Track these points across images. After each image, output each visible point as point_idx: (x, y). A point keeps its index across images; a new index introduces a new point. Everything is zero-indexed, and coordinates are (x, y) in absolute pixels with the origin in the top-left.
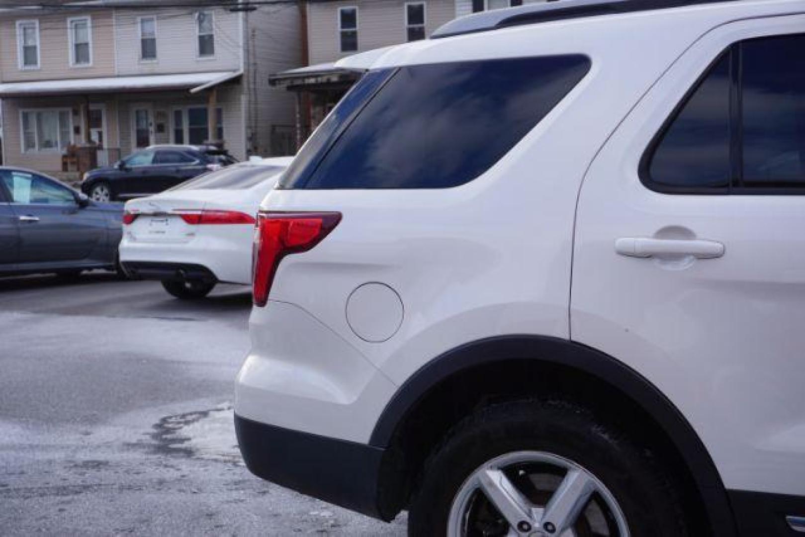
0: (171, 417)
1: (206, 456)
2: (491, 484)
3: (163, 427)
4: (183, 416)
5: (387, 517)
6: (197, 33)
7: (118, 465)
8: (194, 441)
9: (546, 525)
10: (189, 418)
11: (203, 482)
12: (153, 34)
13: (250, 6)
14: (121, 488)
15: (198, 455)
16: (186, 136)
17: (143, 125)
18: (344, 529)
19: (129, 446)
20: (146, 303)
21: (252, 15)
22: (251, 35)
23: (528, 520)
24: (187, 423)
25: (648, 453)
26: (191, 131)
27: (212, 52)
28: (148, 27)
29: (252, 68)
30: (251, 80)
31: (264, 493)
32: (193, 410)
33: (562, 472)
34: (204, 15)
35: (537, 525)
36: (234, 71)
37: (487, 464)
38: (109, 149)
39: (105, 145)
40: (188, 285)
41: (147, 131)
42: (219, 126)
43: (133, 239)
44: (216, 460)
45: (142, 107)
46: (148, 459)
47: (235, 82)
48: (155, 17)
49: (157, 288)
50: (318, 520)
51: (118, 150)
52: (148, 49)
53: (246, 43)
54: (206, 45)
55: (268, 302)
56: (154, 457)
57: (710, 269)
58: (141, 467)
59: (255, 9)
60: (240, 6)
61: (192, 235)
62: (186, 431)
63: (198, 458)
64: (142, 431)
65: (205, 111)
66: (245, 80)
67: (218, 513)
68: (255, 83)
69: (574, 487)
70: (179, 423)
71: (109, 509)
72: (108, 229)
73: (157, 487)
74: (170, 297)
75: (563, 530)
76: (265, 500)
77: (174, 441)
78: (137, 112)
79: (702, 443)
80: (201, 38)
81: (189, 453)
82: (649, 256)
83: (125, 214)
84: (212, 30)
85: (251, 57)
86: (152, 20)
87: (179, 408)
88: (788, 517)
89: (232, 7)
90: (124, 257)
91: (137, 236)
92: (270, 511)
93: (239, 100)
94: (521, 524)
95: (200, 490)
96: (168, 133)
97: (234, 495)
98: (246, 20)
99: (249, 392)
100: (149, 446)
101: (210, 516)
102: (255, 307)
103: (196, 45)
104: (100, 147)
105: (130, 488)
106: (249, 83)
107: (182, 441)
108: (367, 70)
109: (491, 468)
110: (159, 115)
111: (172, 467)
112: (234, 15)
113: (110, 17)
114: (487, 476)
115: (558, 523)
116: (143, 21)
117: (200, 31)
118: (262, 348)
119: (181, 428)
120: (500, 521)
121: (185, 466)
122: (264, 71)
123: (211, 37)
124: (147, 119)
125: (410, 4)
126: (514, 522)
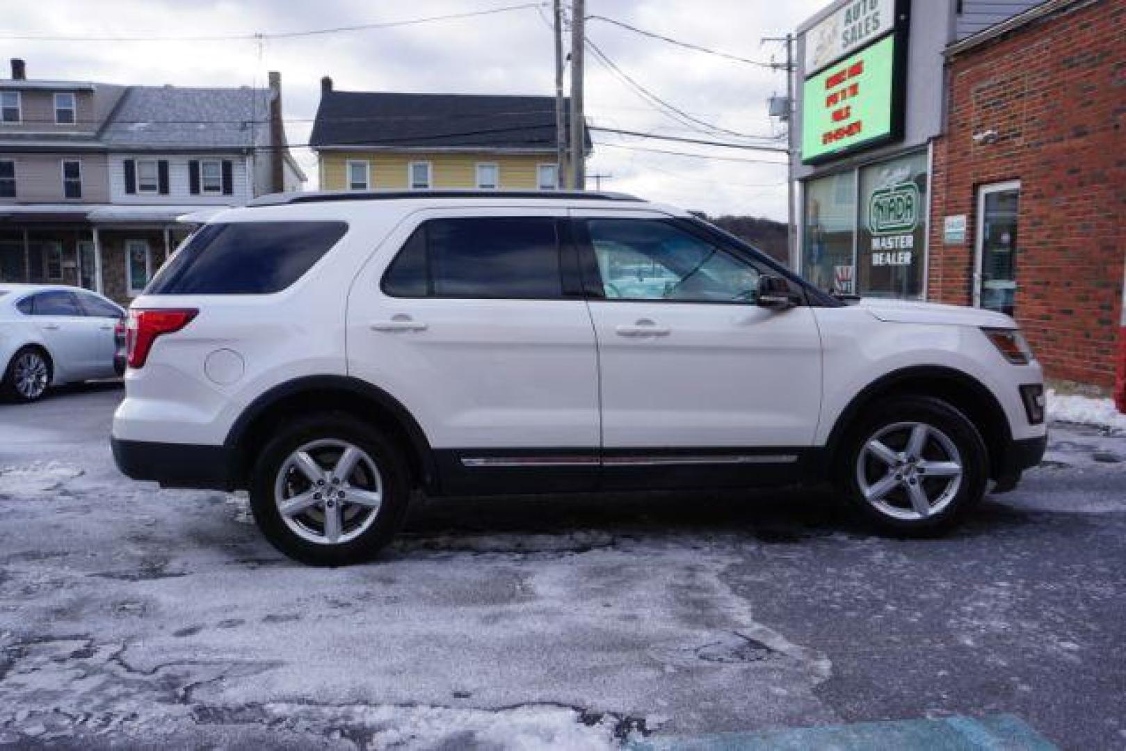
2: (301, 461)
9: (334, 480)
23: (322, 478)
33: (341, 451)
35: (328, 481)
37: (298, 450)
55: (146, 365)
57: (420, 337)
69: (350, 456)
75: (343, 481)
79: (419, 427)
82: (389, 330)
88: (461, 459)
94: (319, 482)
109: (301, 451)
114: (298, 456)
115: (341, 478)
120: (307, 481)
125: (66, 161)
126: (315, 480)
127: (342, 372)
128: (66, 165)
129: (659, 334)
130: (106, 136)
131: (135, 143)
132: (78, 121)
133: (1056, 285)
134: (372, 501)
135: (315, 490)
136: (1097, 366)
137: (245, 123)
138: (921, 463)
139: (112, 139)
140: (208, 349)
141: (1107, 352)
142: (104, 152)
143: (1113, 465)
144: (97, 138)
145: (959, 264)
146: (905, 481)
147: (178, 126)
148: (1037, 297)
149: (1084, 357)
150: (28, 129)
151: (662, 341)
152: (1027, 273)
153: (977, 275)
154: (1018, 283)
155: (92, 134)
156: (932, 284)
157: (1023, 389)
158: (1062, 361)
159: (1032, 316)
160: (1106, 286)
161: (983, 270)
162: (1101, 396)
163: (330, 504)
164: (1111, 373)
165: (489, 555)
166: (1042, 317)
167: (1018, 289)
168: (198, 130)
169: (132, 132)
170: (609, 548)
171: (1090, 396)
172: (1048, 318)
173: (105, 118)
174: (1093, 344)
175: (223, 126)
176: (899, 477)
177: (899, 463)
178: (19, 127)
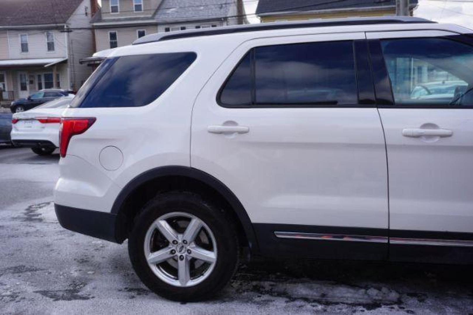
0: (33, 206)
1: (48, 221)
2: (161, 226)
3: (29, 209)
4: (39, 205)
5: (120, 242)
6: (46, 41)
7: (8, 227)
8: (43, 215)
9: (184, 241)
10: (41, 206)
11: (46, 232)
12: (26, 41)
13: (70, 30)
14: (9, 237)
15: (44, 221)
16: (43, 85)
17: (24, 81)
18: (106, 248)
19: (14, 219)
20: (24, 157)
21: (71, 34)
22: (71, 43)
23: (176, 239)
24: (40, 208)
25: (223, 210)
26: (46, 83)
27: (53, 49)
28: (24, 38)
29: (72, 56)
30: (72, 62)
31: (73, 235)
32: (43, 202)
33: (189, 220)
34: (49, 34)
35: (180, 241)
36: (63, 58)
37: (159, 218)
38: (8, 91)
39: (6, 89)
40: (43, 149)
41: (26, 83)
42: (58, 81)
43: (17, 130)
44: (52, 223)
45: (23, 73)
46: (21, 224)
47: (65, 62)
48: (27, 34)
49: (30, 151)
50: (95, 245)
51: (13, 92)
52: (24, 48)
53: (69, 46)
54: (51, 46)
55: (67, 156)
56: (25, 223)
57: (243, 138)
58: (19, 227)
59: (71, 31)
60: (65, 30)
61: (43, 128)
62: (39, 211)
63: (45, 222)
64: (20, 212)
65: (52, 75)
66: (69, 62)
67: (52, 244)
68: (73, 63)
69: (194, 225)
70: (37, 208)
71: (3, 246)
72: (7, 126)
73: (26, 235)
74: (36, 155)
75: (191, 242)
76: (73, 238)
77: (34, 215)
78: (21, 75)
80: (48, 44)
81: (40, 220)
82: (220, 133)
83: (13, 119)
84: (53, 40)
85: (71, 51)
86: (25, 35)
87: (37, 201)
88: (275, 232)
89: (62, 30)
90: (13, 138)
91: (20, 129)
92: (75, 242)
93: (67, 70)
94: (174, 242)
95: (45, 236)
96: (35, 84)
97: (60, 236)
98: (68, 36)
99: (59, 193)
100: (22, 218)
101: (48, 246)
102: (61, 158)
103: (47, 46)
104: (4, 91)
105: (13, 236)
106: (71, 63)
107: (38, 215)
108: (106, 58)
109: (161, 220)
110: (31, 76)
111: (33, 226)
112: (63, 34)
113: (6, 33)
114: (160, 223)
115: (188, 240)
116: (21, 36)
117: (48, 40)
118: (64, 175)
119: (37, 210)
120: (166, 241)
121: (39, 226)
122: (77, 58)
123: (53, 43)
124: (25, 78)
125: (139, 30)
126: (171, 241)
127: (186, 164)
128: (139, 32)
129: (443, 136)
130: (157, 16)
131: (170, 19)
132: (144, 10)
134: (210, 258)
135: (172, 247)
137: (221, 5)
139: (160, 18)
140: (101, 146)
142: (156, 25)
144: (152, 18)
147: (190, 9)
150: (122, 16)
151: (445, 142)
155: (150, 16)
163: (181, 258)
165: (298, 303)
168: (201, 10)
169: (168, 13)
170: (396, 307)
173: (156, 8)
175: (213, 7)
178: (118, 15)
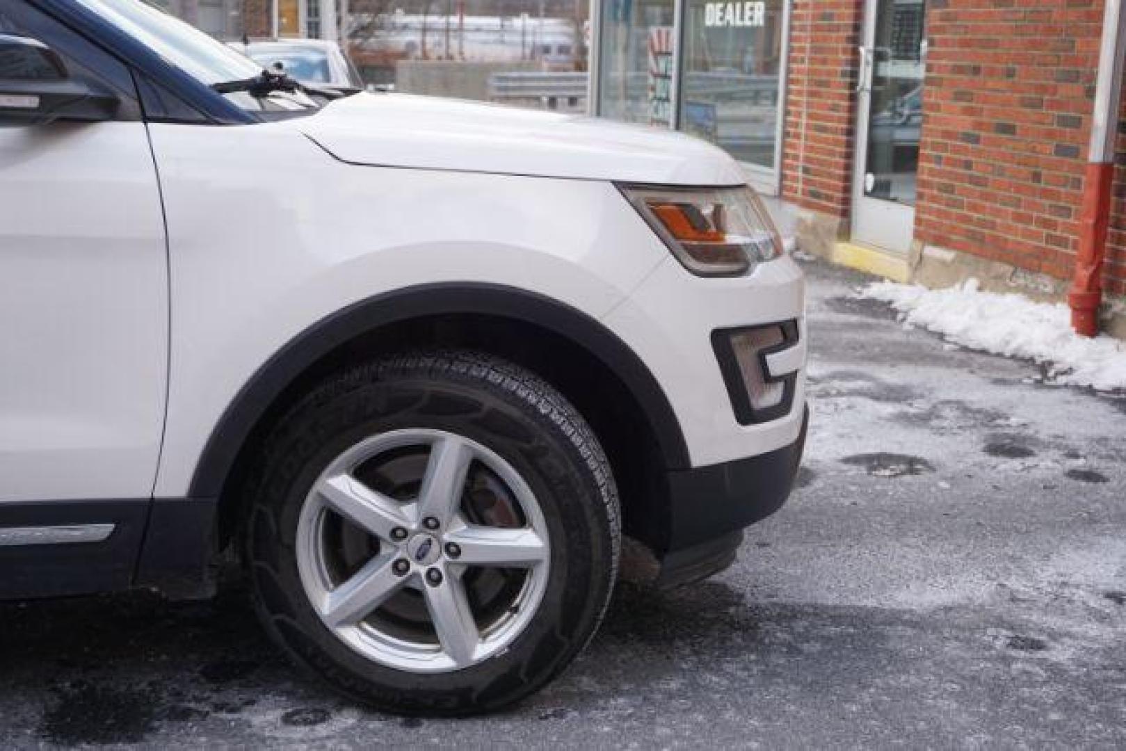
133: (991, 72)
136: (1050, 239)
138: (458, 531)
141: (1067, 212)
143: (1017, 463)
145: (838, 28)
146: (416, 575)
148: (959, 96)
149: (1029, 219)
152: (943, 49)
153: (866, 51)
154: (929, 68)
156: (794, 66)
157: (722, 340)
158: (993, 226)
159: (948, 134)
160: (1073, 78)
161: (878, 41)
162: (1053, 298)
164: (1070, 251)
166: (967, 138)
167: (929, 81)
171: (1035, 295)
172: (977, 140)
174: (1045, 193)
176: (400, 567)
177: (399, 534)
